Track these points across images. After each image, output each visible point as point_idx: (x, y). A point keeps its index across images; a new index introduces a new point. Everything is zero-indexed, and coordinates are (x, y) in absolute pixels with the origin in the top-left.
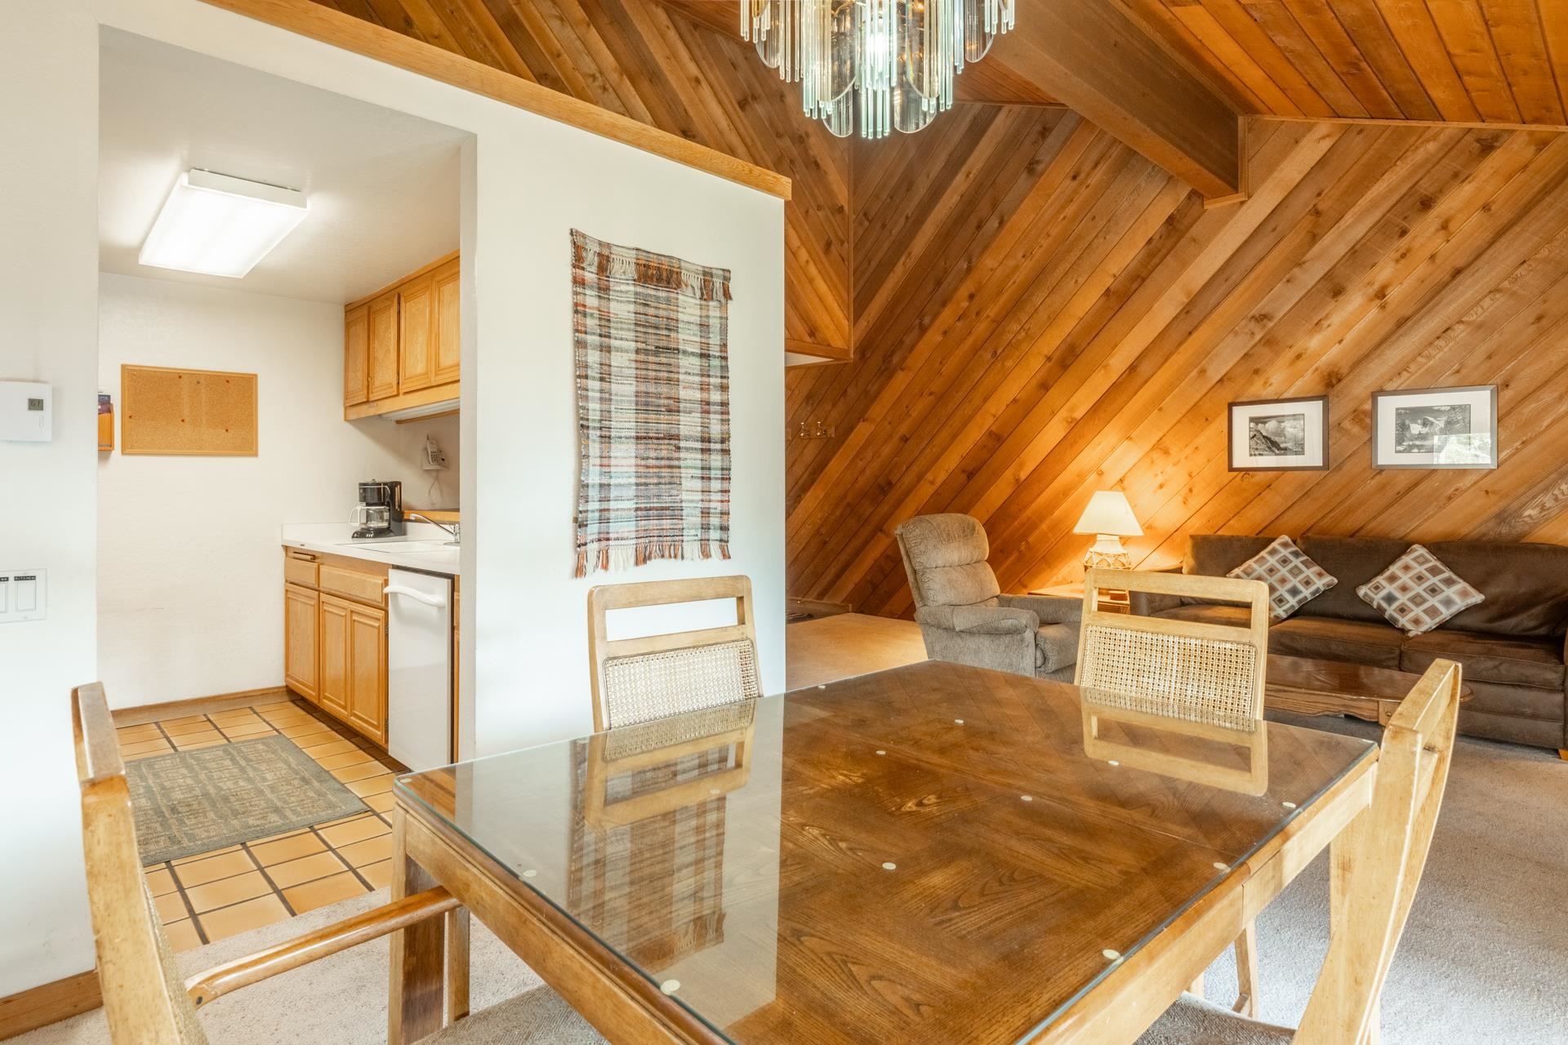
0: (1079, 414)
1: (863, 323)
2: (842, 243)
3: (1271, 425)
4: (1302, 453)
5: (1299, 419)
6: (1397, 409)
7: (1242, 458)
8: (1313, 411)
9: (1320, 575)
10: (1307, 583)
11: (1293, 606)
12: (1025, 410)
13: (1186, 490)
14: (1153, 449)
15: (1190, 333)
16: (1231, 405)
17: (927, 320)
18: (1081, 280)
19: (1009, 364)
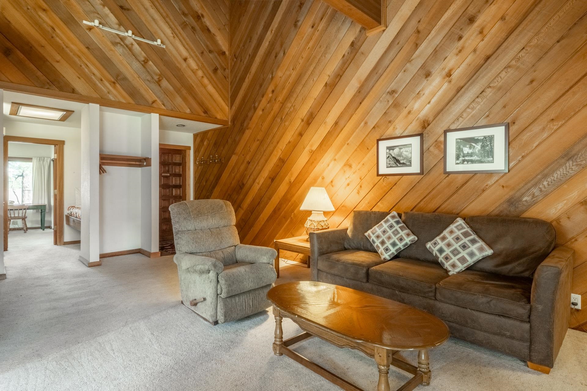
0: (314, 148)
1: (234, 108)
2: (225, 70)
3: (396, 151)
4: (410, 166)
5: (409, 147)
6: (457, 139)
7: (383, 170)
8: (415, 141)
9: (408, 235)
10: (401, 240)
11: (393, 253)
12: (293, 146)
13: (359, 186)
14: (345, 165)
15: (361, 103)
16: (378, 141)
17: (256, 105)
18: (315, 79)
19: (287, 123)
